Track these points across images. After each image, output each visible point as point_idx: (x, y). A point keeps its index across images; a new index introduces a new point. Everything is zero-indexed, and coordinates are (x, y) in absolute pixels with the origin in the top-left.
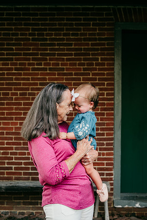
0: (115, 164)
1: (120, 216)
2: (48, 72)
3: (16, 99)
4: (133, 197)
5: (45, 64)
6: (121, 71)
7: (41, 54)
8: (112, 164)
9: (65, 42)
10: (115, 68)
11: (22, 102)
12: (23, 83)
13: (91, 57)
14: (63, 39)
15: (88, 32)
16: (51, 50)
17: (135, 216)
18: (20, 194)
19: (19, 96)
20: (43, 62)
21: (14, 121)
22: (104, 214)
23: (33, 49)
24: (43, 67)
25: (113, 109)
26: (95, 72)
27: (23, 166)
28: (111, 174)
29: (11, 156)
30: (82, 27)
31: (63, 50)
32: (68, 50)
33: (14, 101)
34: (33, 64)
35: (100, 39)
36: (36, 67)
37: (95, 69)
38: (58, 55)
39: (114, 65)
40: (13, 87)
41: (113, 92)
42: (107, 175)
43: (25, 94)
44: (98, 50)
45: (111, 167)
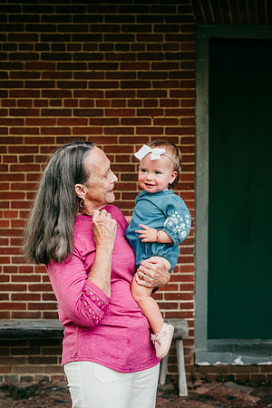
0: (197, 287)
1: (206, 380)
2: (73, 117)
3: (13, 168)
4: (231, 346)
5: (67, 103)
6: (207, 116)
7: (60, 84)
8: (191, 287)
9: (104, 61)
10: (197, 110)
11: (25, 173)
12: (26, 138)
13: (152, 89)
14: (100, 57)
15: (146, 43)
16: (77, 76)
17: (233, 381)
18: (24, 343)
19: (18, 163)
20: (63, 99)
21: (10, 209)
22: (177, 377)
23: (45, 75)
24: (63, 107)
25: (192, 186)
26: (160, 117)
27: (28, 292)
28: (190, 306)
29: (6, 274)
30: (135, 33)
31: (101, 76)
32: (109, 76)
33: (9, 173)
34: (45, 103)
35: (169, 56)
36: (50, 108)
37: (160, 112)
38: (92, 85)
39: (194, 105)
40: (8, 145)
41: (193, 154)
42: (183, 306)
43: (30, 159)
44: (164, 75)
45: (190, 292)
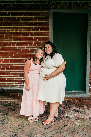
2: (17, 34)
5: (15, 30)
6: (52, 33)
7: (13, 25)
9: (25, 19)
11: (5, 49)
12: (5, 40)
13: (38, 26)
15: (36, 14)
16: (18, 23)
18: (6, 93)
19: (3, 46)
21: (1, 59)
23: (9, 23)
26: (40, 34)
27: (7, 80)
29: (1, 75)
30: (33, 11)
31: (24, 23)
34: (10, 30)
35: (42, 18)
36: (11, 32)
38: (22, 25)
39: (49, 31)
43: (6, 45)
44: (41, 23)
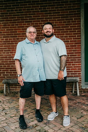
14: (55, 10)
25: (80, 43)
31: (56, 15)
32: (58, 15)
34: (42, 23)
35: (73, 9)
41: (80, 35)
42: (78, 74)
45: (80, 70)
